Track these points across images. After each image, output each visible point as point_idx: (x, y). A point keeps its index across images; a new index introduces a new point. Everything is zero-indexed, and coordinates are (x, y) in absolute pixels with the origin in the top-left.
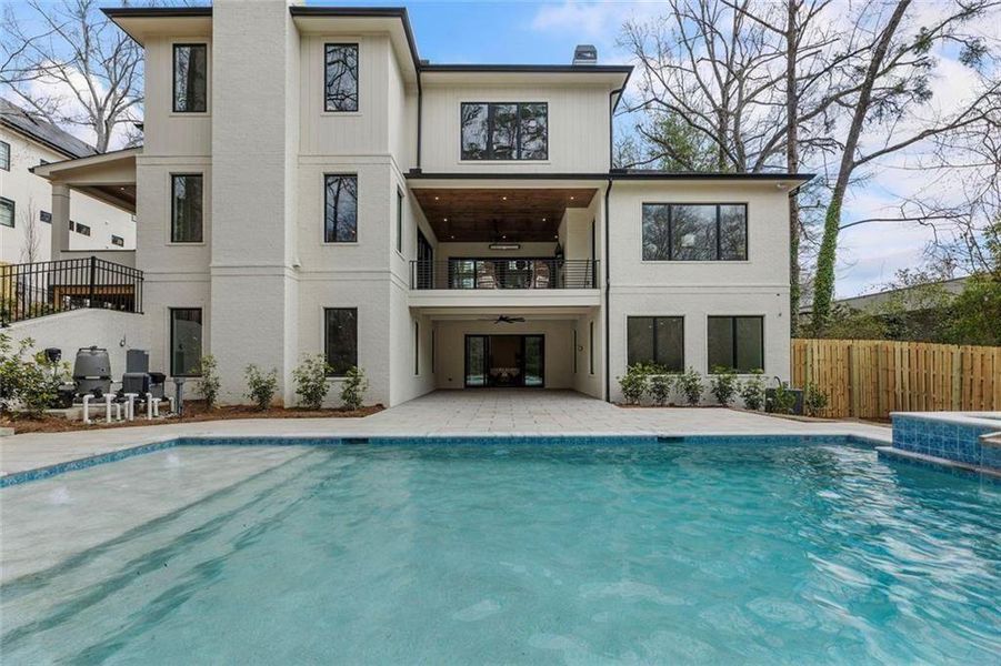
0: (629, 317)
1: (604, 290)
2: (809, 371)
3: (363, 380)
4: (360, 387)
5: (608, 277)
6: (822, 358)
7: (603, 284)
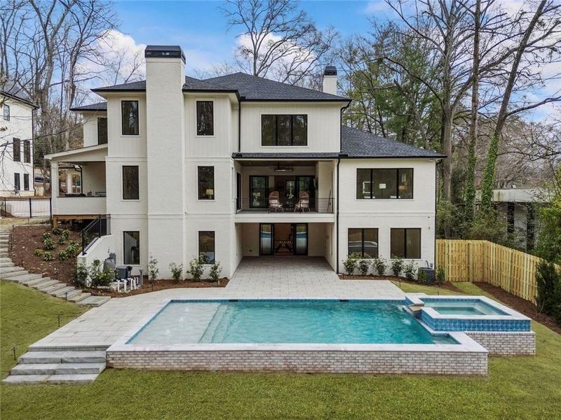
0: (349, 229)
1: (336, 215)
2: (446, 256)
3: (219, 267)
4: (218, 270)
5: (338, 208)
6: (454, 249)
7: (336, 211)
